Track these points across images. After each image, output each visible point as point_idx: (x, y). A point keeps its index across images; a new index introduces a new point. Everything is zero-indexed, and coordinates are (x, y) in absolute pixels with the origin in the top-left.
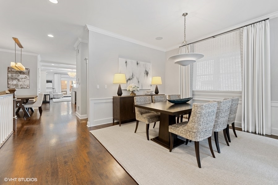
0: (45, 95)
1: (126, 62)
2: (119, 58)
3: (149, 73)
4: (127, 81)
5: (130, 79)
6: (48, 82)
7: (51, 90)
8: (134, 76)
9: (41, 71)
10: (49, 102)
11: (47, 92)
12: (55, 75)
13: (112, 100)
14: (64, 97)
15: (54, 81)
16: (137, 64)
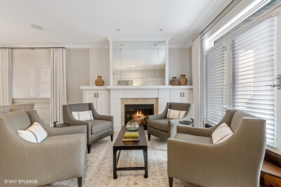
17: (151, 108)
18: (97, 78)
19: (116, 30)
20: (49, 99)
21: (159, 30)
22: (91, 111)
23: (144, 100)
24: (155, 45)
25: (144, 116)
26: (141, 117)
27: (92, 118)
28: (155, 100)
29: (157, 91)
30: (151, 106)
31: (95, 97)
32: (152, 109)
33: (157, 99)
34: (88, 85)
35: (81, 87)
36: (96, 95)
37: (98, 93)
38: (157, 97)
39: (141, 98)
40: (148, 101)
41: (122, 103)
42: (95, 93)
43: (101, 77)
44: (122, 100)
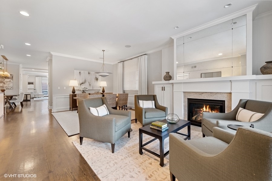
0: (26, 95)
1: (80, 73)
2: (75, 71)
3: (99, 79)
4: (81, 84)
5: (83, 83)
6: (29, 83)
7: (32, 91)
8: (86, 81)
9: (23, 75)
10: (29, 101)
11: (29, 92)
12: (37, 78)
13: (69, 96)
14: (44, 97)
15: (35, 83)
16: (89, 73)
17: (221, 105)
18: (165, 74)
19: (175, 28)
20: (138, 91)
21: (226, 7)
22: (154, 102)
25: (211, 111)
27: (154, 107)
28: (226, 95)
30: (221, 102)
33: (231, 93)
34: (161, 80)
35: (153, 82)
36: (163, 89)
38: (229, 91)
39: (206, 92)
40: (216, 96)
42: (163, 87)
43: (169, 73)
44: (185, 93)
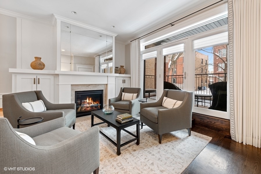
21: (112, 27)
22: (41, 101)
23: (95, 86)
24: (101, 36)
25: (93, 102)
26: (91, 103)
28: (104, 86)
29: (107, 78)
30: (101, 91)
31: (34, 83)
32: (101, 94)
35: (10, 69)
36: (36, 81)
37: (39, 79)
38: (106, 83)
39: (92, 85)
40: (98, 87)
41: (72, 90)
42: (34, 79)
43: (40, 58)
44: (72, 86)
